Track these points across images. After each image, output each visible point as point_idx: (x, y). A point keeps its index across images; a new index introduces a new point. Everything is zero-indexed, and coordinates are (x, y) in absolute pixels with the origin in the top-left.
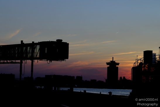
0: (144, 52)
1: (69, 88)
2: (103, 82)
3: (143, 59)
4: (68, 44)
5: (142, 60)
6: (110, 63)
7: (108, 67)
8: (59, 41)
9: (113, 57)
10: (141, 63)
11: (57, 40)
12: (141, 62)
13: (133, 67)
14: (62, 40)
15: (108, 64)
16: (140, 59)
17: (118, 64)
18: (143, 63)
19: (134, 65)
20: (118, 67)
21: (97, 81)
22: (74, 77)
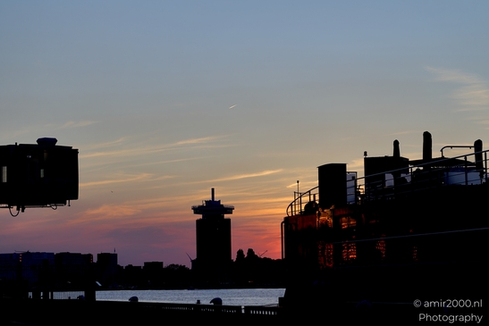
0: (321, 169)
1: (82, 293)
2: (183, 268)
3: (317, 191)
4: (76, 152)
5: (314, 195)
6: (203, 206)
7: (198, 221)
8: (47, 144)
9: (213, 190)
10: (310, 205)
11: (39, 141)
12: (312, 199)
13: (286, 218)
14: (55, 140)
15: (197, 210)
16: (309, 191)
17: (229, 210)
18: (317, 202)
19: (290, 210)
20: (229, 220)
21: (165, 266)
22: (90, 256)
